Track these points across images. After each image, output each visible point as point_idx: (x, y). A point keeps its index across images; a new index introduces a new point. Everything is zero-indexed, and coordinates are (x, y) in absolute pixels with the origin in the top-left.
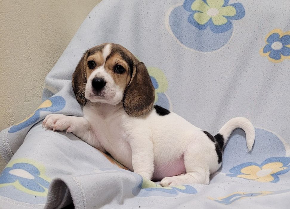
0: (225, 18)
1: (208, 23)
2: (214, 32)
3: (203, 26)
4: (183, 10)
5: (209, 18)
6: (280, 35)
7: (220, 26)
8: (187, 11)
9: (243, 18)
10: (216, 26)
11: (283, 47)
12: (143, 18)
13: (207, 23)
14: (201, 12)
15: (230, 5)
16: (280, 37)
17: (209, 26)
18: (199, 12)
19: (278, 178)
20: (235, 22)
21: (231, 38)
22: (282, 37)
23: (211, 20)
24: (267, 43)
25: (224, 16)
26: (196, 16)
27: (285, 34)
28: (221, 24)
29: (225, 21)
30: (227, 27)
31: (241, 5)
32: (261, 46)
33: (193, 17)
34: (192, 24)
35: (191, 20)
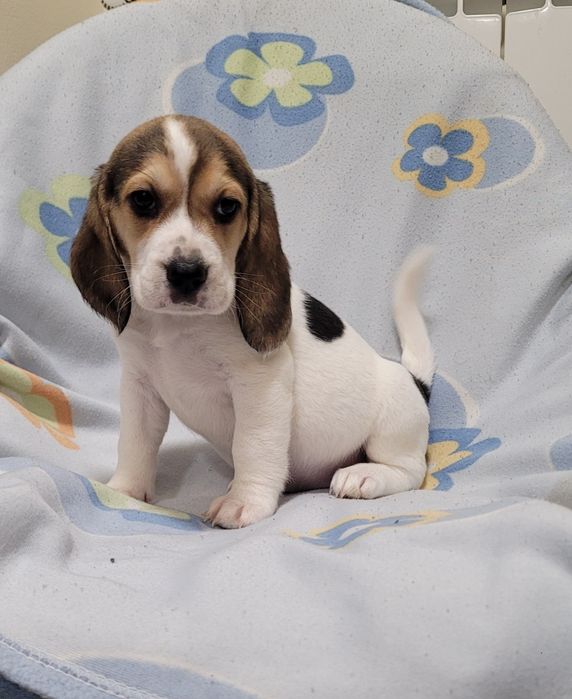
0: (305, 91)
1: (267, 102)
2: (280, 124)
3: (255, 109)
4: (206, 74)
5: (268, 92)
6: (442, 129)
7: (294, 108)
8: (216, 75)
9: (350, 91)
10: (286, 109)
11: (451, 159)
12: (110, 92)
13: (263, 103)
14: (248, 78)
15: (317, 60)
16: (443, 136)
17: (268, 110)
18: (242, 77)
19: (449, 479)
20: (331, 102)
21: (321, 138)
22: (446, 136)
23: (272, 95)
24: (410, 148)
25: (303, 86)
26: (236, 87)
27: (453, 129)
28: (296, 104)
29: (307, 97)
30: (311, 111)
31: (344, 59)
32: (394, 155)
33: (229, 90)
34: (228, 106)
35: (225, 97)
